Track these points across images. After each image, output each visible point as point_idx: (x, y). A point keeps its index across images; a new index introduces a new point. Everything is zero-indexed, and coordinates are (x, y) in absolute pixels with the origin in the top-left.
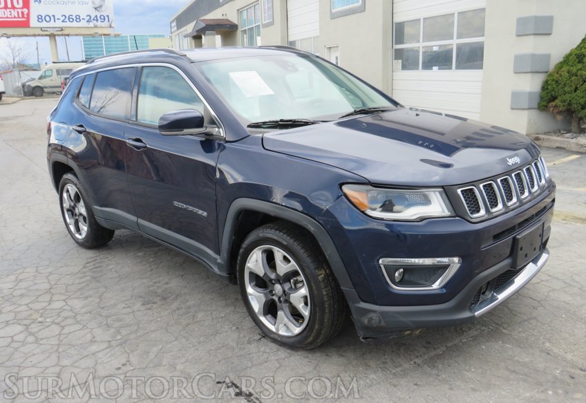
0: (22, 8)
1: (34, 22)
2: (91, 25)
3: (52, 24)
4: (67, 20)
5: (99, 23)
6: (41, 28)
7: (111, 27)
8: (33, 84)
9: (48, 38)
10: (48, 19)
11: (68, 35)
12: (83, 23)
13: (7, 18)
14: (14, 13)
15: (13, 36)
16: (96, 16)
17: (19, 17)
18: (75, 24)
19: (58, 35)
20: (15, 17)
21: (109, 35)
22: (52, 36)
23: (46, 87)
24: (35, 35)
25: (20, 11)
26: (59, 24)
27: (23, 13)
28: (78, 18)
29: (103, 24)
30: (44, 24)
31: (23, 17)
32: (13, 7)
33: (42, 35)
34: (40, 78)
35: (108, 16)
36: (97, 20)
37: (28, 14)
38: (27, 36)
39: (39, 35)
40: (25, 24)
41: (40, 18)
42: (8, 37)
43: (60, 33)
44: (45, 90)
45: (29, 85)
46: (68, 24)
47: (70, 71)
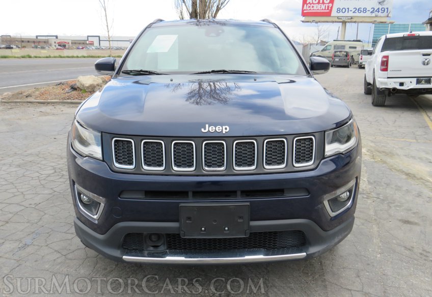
0: (329, 3)
1: (334, 13)
2: (374, 15)
3: (346, 14)
4: (357, 11)
5: (380, 14)
6: (338, 17)
7: (388, 16)
9: (341, 24)
10: (344, 10)
11: (358, 22)
12: (368, 14)
13: (318, 10)
14: (323, 7)
15: (319, 22)
16: (379, 9)
17: (325, 9)
18: (362, 14)
19: (348, 22)
20: (323, 10)
21: (385, 22)
22: (344, 23)
24: (333, 22)
25: (327, 5)
26: (351, 14)
27: (328, 6)
28: (365, 10)
29: (382, 15)
30: (341, 14)
31: (328, 9)
32: (323, 3)
33: (338, 22)
34: (322, 51)
35: (387, 8)
36: (379, 12)
37: (332, 7)
38: (327, 22)
39: (336, 22)
40: (328, 14)
41: (339, 10)
42: (317, 23)
43: (349, 20)
46: (357, 14)
47: (343, 47)
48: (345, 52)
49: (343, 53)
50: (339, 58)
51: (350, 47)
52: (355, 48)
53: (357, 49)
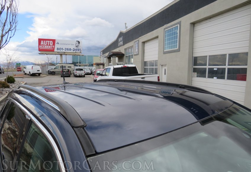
0: (52, 45)
1: (56, 50)
2: (74, 52)
3: (61, 51)
4: (66, 50)
5: (77, 51)
6: (58, 52)
7: (81, 53)
8: (52, 71)
9: (60, 55)
10: (60, 49)
11: (66, 55)
12: (72, 51)
13: (47, 48)
14: (50, 47)
15: (49, 54)
16: (76, 49)
17: (51, 48)
18: (69, 51)
19: (63, 55)
20: (50, 48)
21: (80, 55)
22: (61, 55)
23: (56, 72)
24: (55, 54)
25: (52, 46)
26: (64, 51)
27: (52, 47)
28: (70, 49)
29: (78, 52)
30: (59, 51)
31: (52, 48)
32: (50, 45)
33: (58, 54)
34: (54, 69)
35: (80, 49)
36: (76, 50)
37: (54, 47)
38: (53, 54)
39: (57, 54)
40: (53, 51)
41: (58, 49)
42: (47, 54)
43: (64, 54)
44: (56, 73)
45: (50, 71)
46: (67, 51)
47: (65, 67)
48: (68, 69)
49: (66, 70)
50: (65, 72)
51: (68, 67)
52: (71, 67)
53: (72, 68)
